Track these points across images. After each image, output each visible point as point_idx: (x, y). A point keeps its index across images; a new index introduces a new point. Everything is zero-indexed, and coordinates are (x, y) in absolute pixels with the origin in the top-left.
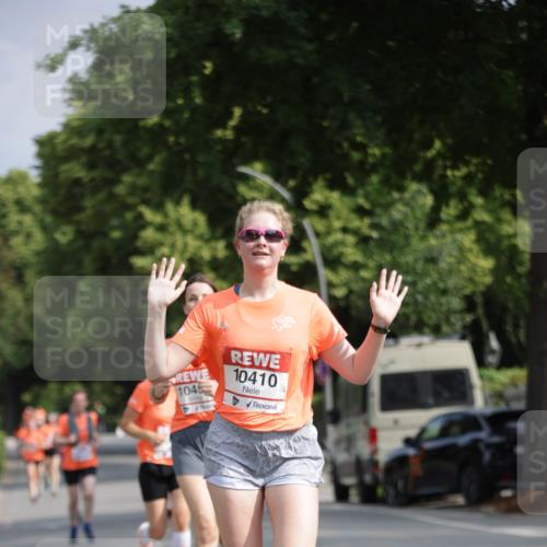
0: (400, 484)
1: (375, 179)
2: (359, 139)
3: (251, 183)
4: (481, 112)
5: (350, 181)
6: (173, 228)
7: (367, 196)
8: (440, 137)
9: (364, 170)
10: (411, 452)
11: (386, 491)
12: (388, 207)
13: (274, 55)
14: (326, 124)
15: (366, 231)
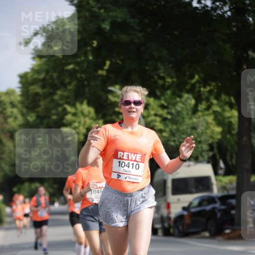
0: (181, 228)
1: (169, 92)
2: (162, 75)
3: (114, 94)
4: (215, 62)
5: (158, 93)
6: (80, 114)
7: (165, 100)
8: (198, 73)
9: (164, 88)
10: (185, 213)
11: (174, 231)
12: (175, 105)
13: (124, 38)
14: (147, 68)
15: (165, 115)
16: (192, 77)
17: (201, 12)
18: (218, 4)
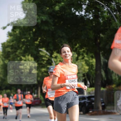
3: (42, 52)
6: (27, 60)
8: (78, 43)
14: (56, 41)
16: (76, 45)
17: (80, 17)
18: (87, 14)
